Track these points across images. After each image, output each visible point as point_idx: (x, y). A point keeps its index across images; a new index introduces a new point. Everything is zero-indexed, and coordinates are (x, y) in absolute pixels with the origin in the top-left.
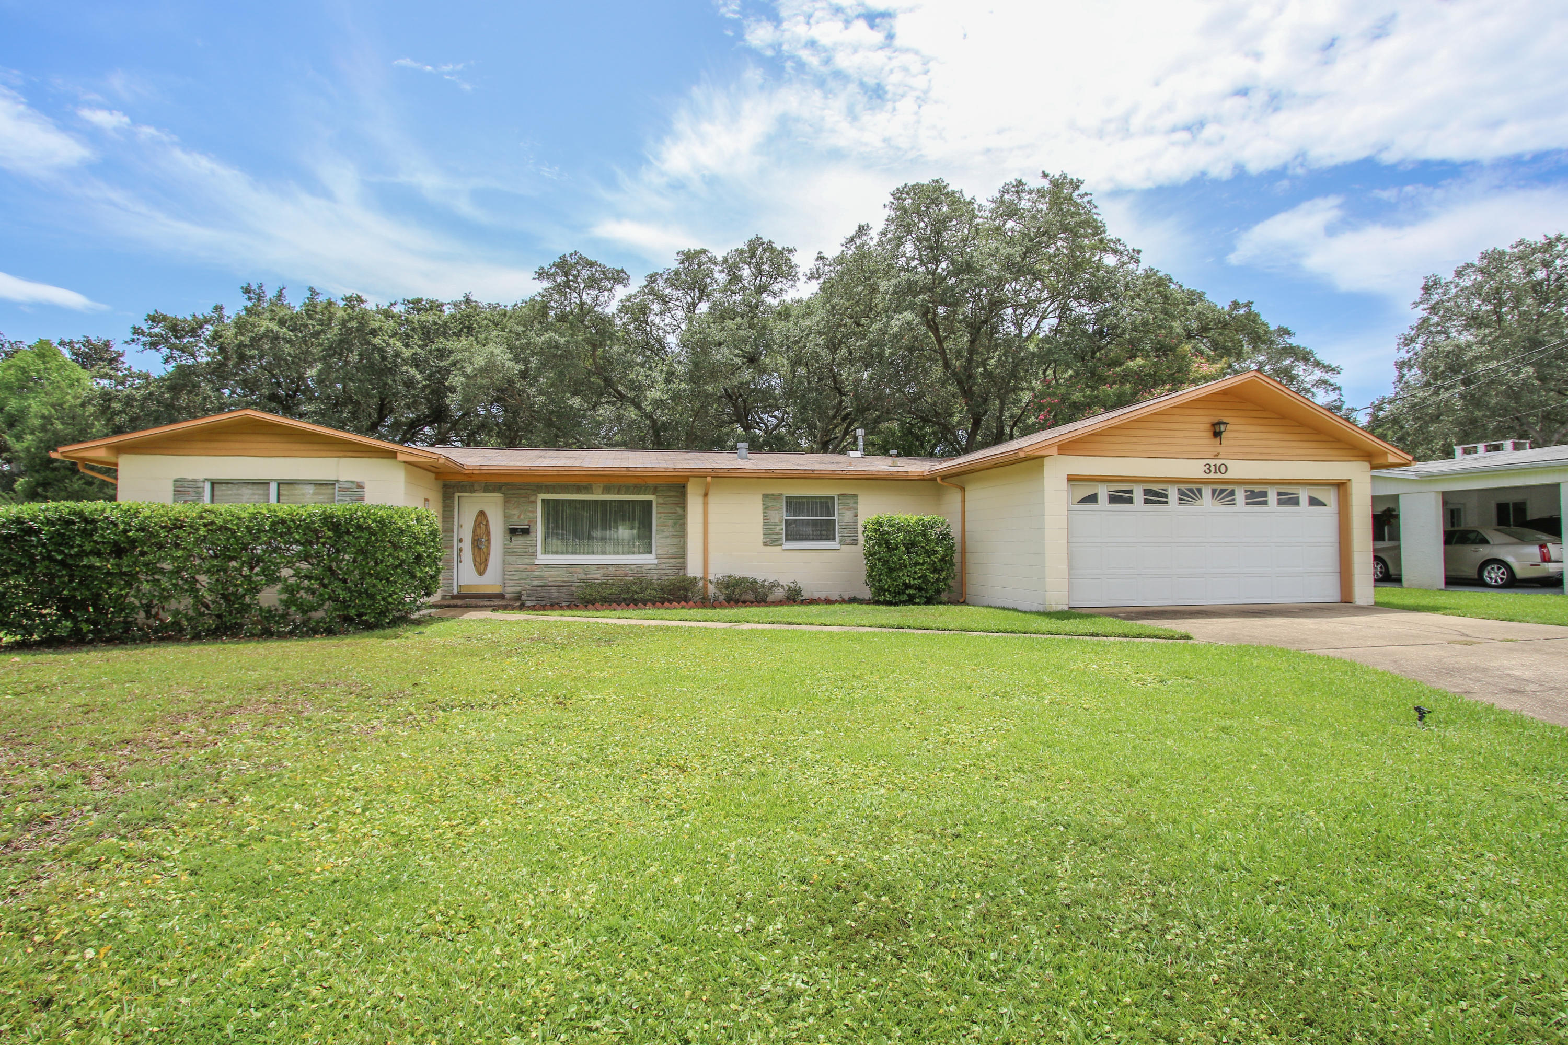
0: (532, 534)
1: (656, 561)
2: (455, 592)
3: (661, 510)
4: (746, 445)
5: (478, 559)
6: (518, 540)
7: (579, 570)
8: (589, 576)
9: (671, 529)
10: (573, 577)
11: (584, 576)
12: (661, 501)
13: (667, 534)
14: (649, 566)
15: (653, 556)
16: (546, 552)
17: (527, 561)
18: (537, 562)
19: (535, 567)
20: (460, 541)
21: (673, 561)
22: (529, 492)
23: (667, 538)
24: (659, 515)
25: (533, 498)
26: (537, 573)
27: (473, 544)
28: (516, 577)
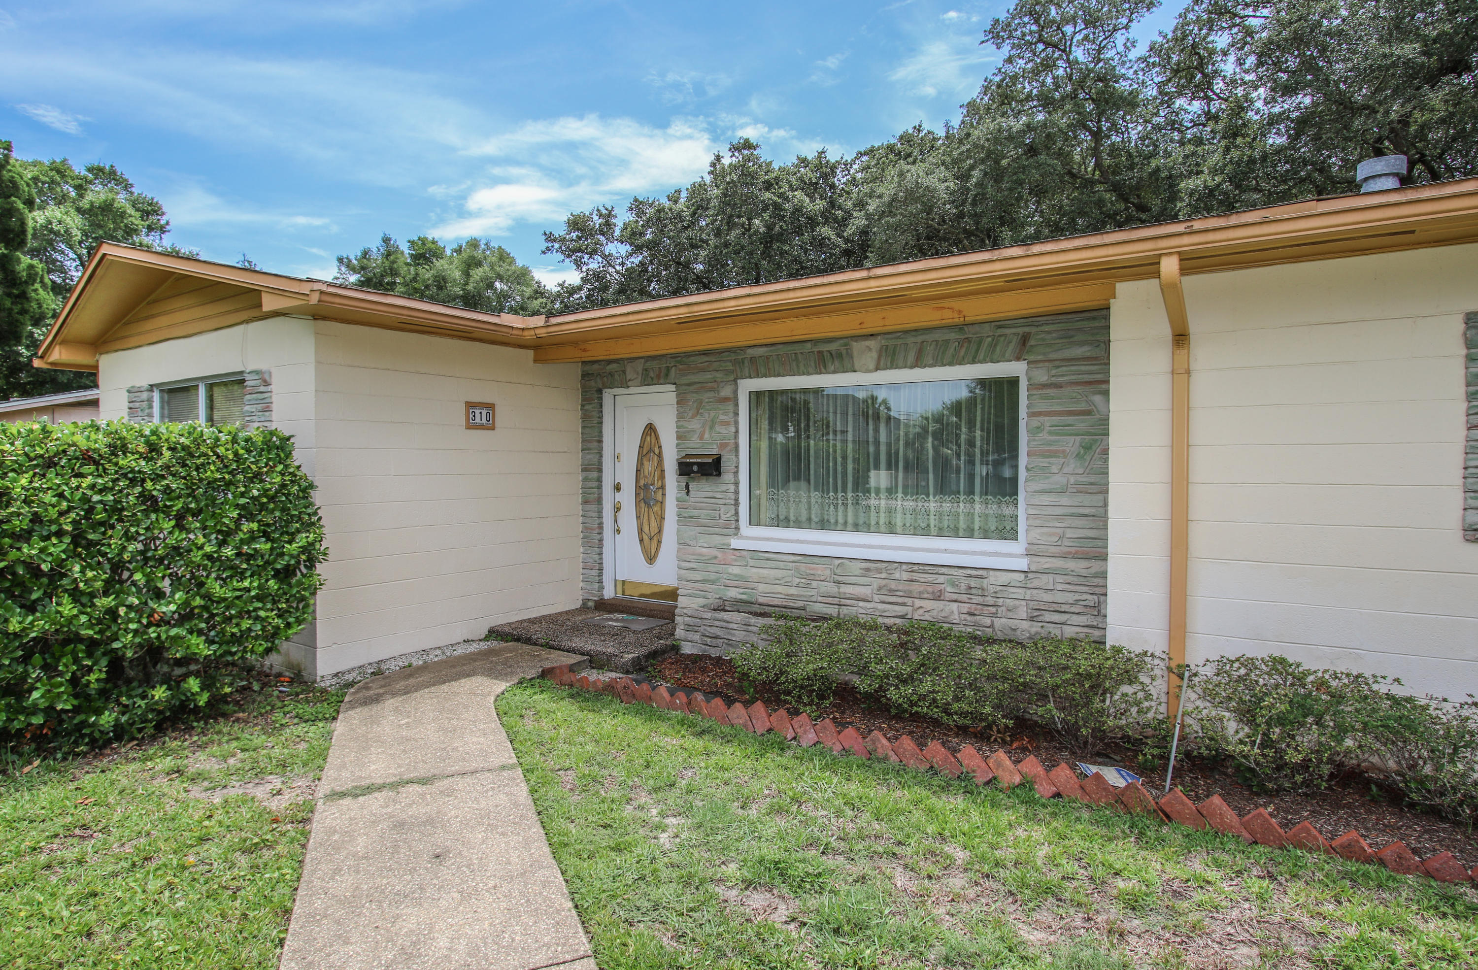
0: (727, 477)
1: (1022, 564)
2: (609, 593)
3: (1043, 406)
4: (1396, 162)
5: (646, 529)
6: (702, 489)
7: (822, 571)
8: (844, 589)
9: (1072, 466)
10: (808, 586)
11: (833, 589)
12: (1042, 376)
13: (1059, 480)
14: (1004, 578)
15: (1017, 547)
16: (755, 520)
17: (718, 540)
18: (735, 543)
19: (731, 557)
20: (618, 488)
21: (1071, 565)
22: (719, 375)
23: (1061, 492)
24: (1036, 422)
25: (726, 391)
26: (736, 570)
27: (637, 495)
28: (697, 576)
